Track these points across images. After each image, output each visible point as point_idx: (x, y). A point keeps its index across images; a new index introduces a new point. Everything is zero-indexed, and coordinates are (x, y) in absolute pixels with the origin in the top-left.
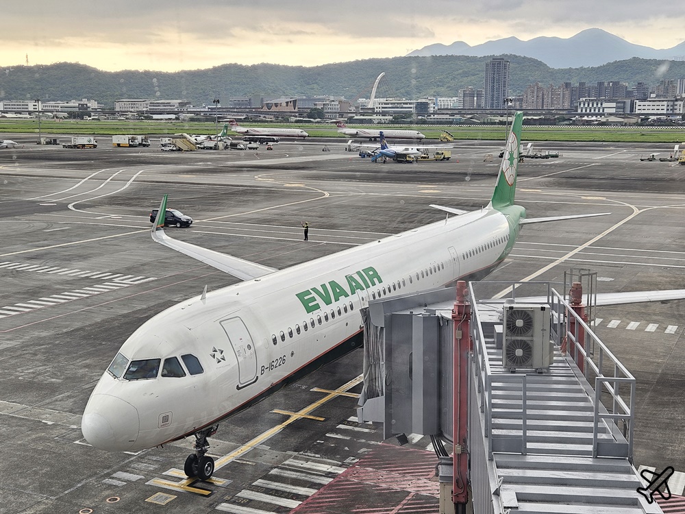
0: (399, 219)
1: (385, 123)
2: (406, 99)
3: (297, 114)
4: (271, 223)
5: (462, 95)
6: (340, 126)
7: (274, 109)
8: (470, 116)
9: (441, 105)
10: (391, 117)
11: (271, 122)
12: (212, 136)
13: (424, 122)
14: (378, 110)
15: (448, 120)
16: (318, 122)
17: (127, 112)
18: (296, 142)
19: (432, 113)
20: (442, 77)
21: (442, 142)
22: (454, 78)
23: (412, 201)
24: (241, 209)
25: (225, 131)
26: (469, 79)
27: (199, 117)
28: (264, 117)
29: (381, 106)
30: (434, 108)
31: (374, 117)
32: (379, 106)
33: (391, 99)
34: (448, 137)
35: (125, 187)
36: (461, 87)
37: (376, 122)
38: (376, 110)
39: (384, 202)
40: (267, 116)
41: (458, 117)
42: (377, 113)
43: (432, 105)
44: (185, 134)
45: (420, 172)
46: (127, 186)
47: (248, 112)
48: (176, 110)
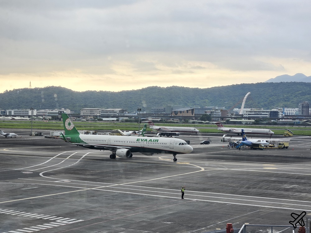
0: (247, 186)
1: (250, 124)
2: (264, 109)
3: (193, 118)
4: (163, 187)
5: (301, 107)
6: (219, 126)
7: (179, 114)
8: (306, 120)
9: (287, 113)
10: (254, 121)
11: (177, 123)
12: (137, 132)
13: (275, 124)
14: (246, 116)
15: (291, 123)
16: (207, 123)
17: (87, 116)
18: (190, 136)
19: (281, 118)
20: (288, 95)
21: (285, 137)
22: (296, 96)
23: (258, 175)
24: (146, 178)
25: (145, 128)
26: (306, 97)
27: (131, 119)
28: (173, 120)
29: (247, 113)
30: (282, 115)
31: (243, 120)
32: (246, 113)
33: (254, 109)
34: (289, 134)
35: (76, 163)
36: (300, 102)
37: (244, 123)
38: (244, 116)
39: (239, 174)
40: (175, 119)
41: (297, 121)
42: (245, 118)
43: (281, 113)
44: (119, 130)
45: (267, 156)
46: (78, 162)
47: (162, 117)
48: (117, 115)
